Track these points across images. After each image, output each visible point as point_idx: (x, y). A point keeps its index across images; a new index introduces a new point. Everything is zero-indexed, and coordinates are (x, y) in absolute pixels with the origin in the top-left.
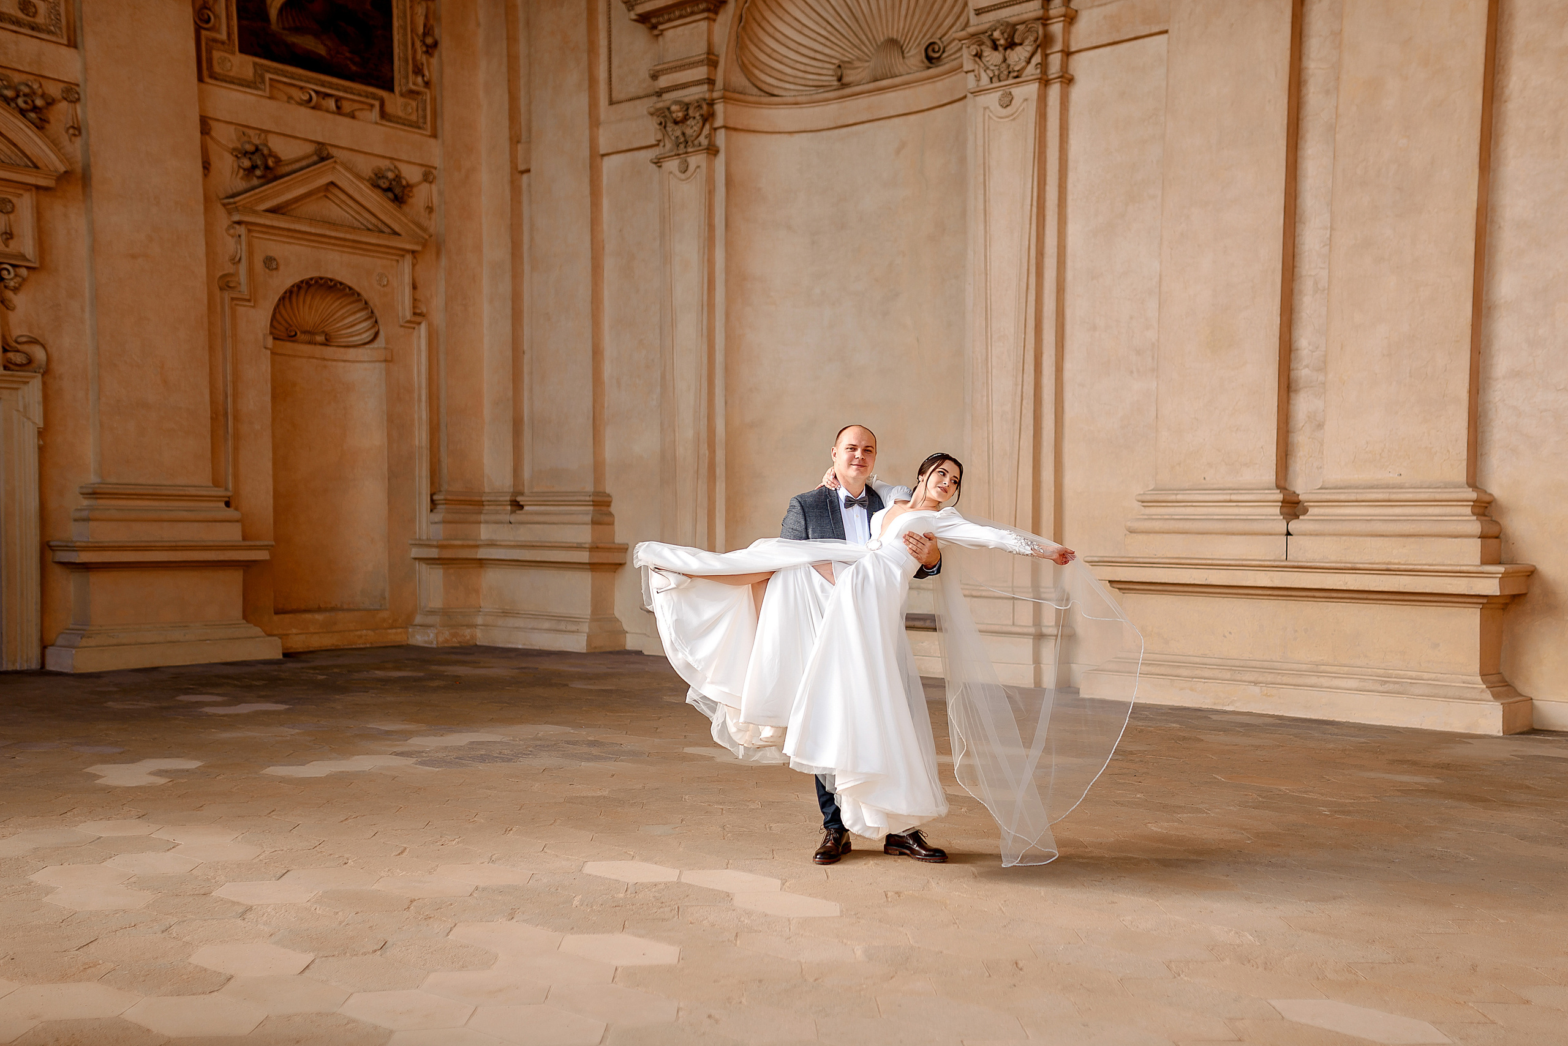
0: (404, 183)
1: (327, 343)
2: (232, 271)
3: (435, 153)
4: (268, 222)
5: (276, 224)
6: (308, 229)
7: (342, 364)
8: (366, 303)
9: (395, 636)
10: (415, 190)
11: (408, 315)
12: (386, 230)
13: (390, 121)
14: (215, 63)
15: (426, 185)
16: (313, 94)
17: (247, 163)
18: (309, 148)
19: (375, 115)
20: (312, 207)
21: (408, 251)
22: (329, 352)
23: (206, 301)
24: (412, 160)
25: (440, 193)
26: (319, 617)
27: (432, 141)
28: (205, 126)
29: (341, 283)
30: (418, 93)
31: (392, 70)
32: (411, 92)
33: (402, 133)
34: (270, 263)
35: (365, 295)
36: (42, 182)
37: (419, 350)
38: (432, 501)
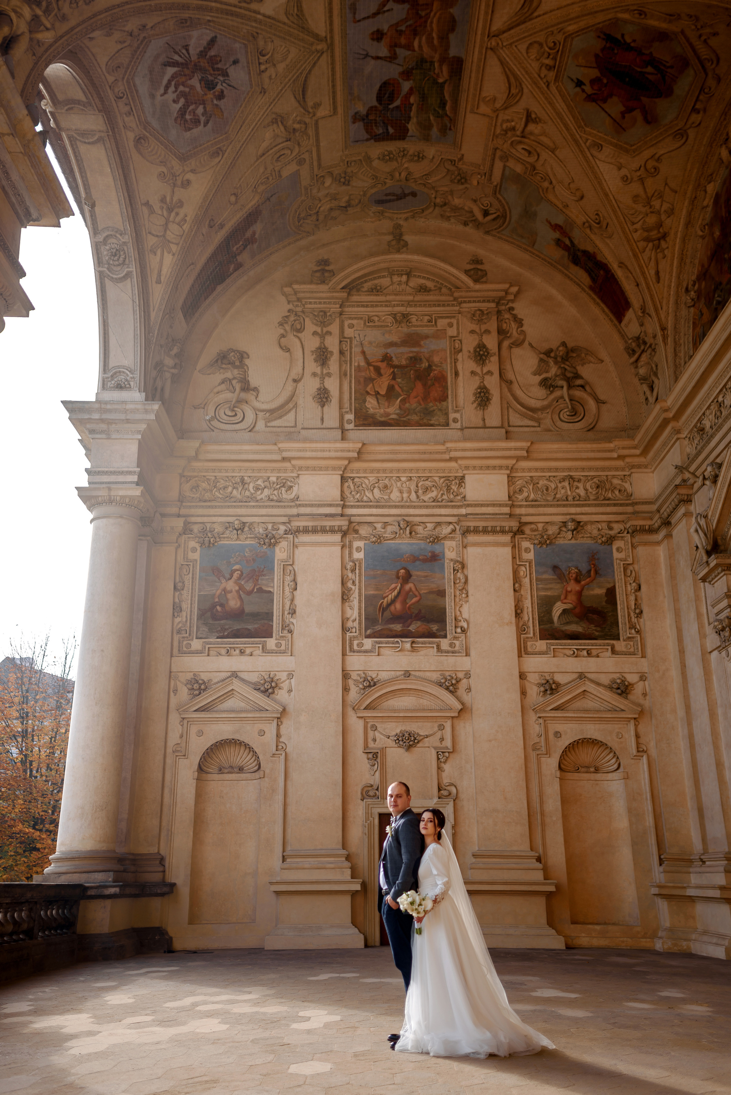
0: (627, 683)
1: (597, 770)
2: (538, 741)
3: (644, 665)
4: (552, 715)
5: (556, 715)
6: (573, 715)
7: (606, 782)
8: (611, 749)
9: (645, 943)
10: (635, 686)
11: (634, 752)
12: (618, 709)
13: (618, 654)
14: (528, 647)
15: (642, 683)
16: (575, 650)
17: (542, 689)
18: (575, 676)
19: (609, 653)
20: (578, 704)
21: (631, 718)
22: (598, 776)
23: (523, 757)
24: (632, 671)
25: (649, 685)
26: (598, 927)
27: (643, 659)
28: (522, 676)
29: (596, 740)
30: (633, 638)
31: (618, 630)
32: (629, 638)
33: (625, 659)
34: (558, 734)
35: (609, 745)
36: (453, 715)
37: (644, 771)
38: (660, 859)
